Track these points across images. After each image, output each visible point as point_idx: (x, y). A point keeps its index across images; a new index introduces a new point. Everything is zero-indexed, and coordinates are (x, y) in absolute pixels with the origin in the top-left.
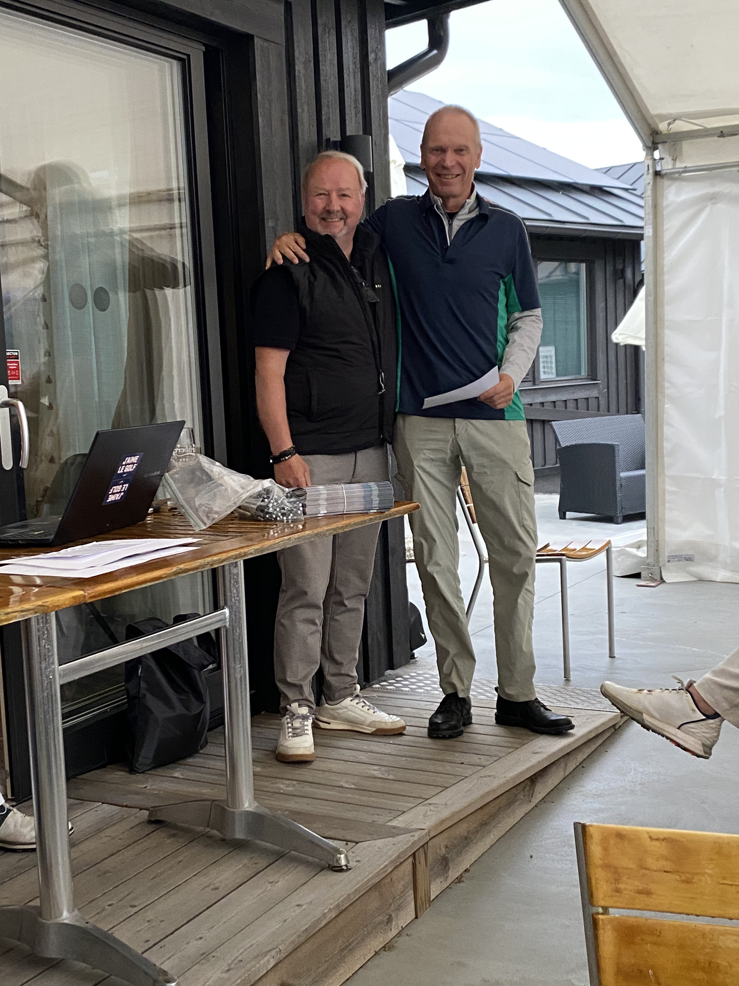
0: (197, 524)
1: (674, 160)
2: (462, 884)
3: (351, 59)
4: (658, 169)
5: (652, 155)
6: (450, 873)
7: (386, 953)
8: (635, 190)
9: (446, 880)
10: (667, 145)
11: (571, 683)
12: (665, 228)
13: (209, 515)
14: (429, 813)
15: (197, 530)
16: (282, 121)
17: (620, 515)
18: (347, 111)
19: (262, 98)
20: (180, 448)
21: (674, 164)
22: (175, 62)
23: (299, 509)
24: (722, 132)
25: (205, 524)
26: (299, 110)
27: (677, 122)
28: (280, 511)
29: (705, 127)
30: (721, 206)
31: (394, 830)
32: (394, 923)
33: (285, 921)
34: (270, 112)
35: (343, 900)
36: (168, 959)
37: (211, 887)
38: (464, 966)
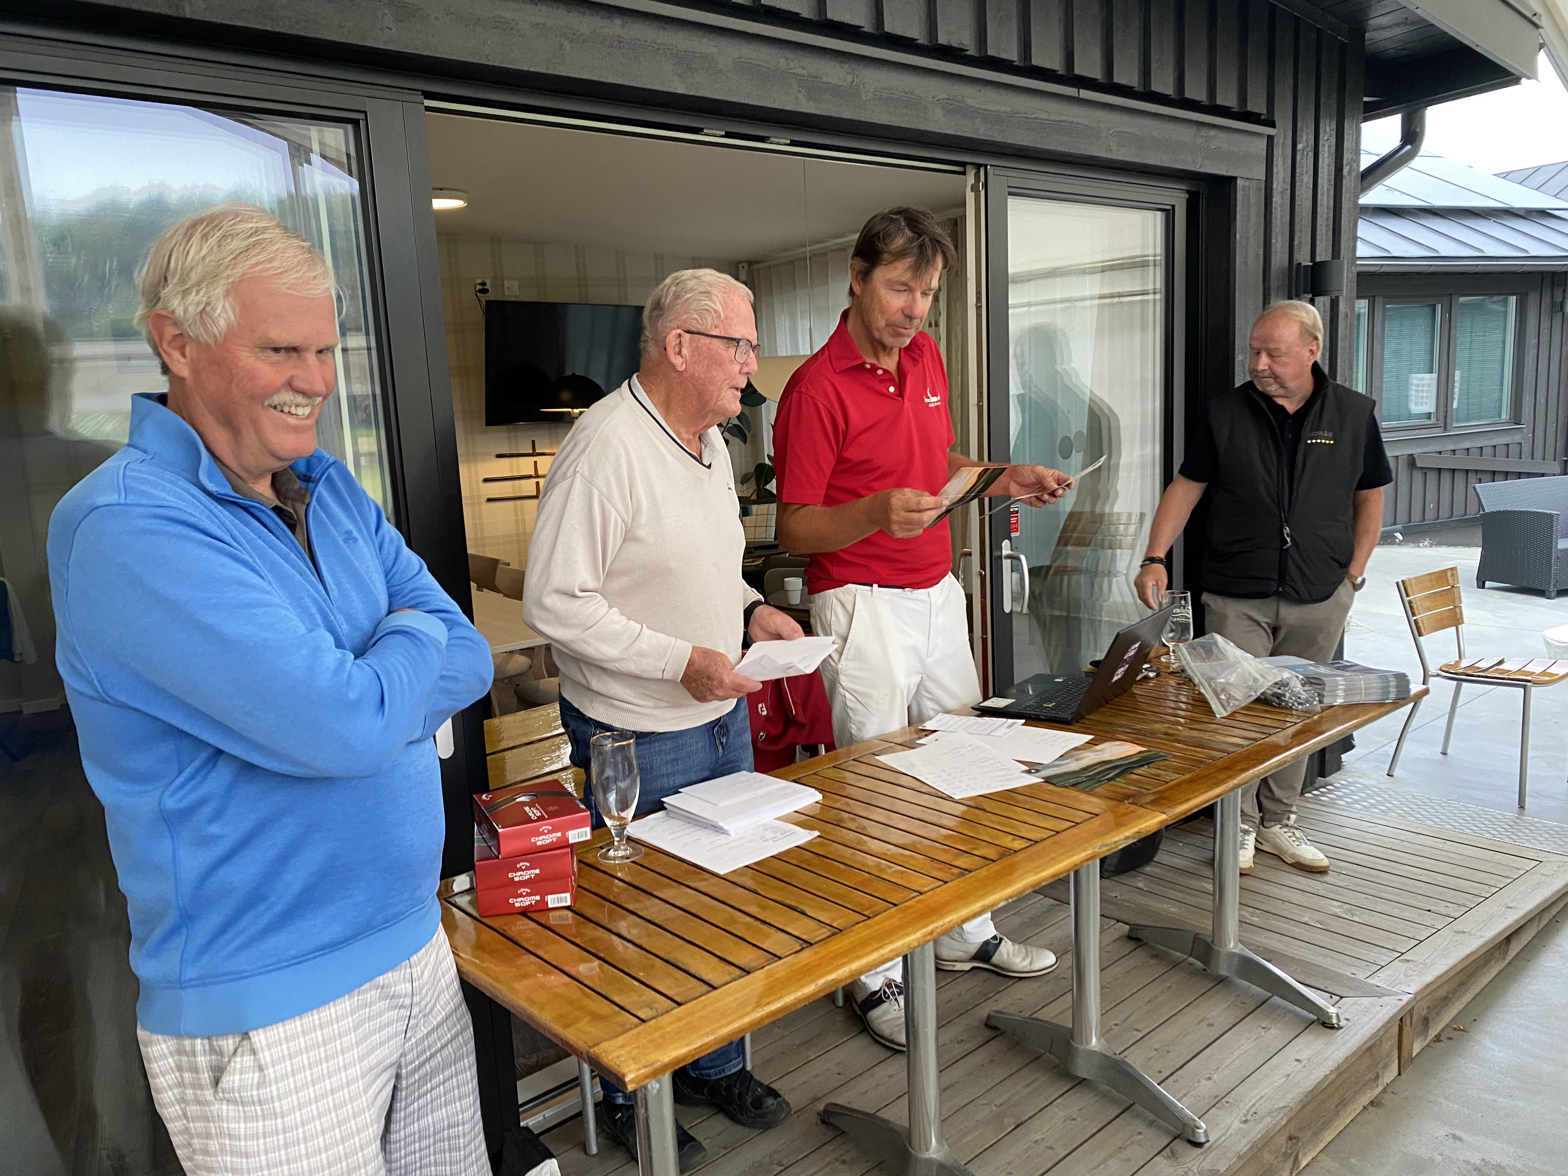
0: (1219, 711)
2: (1441, 1044)
6: (1430, 1031)
7: (1374, 1108)
9: (1425, 1039)
11: (1527, 811)
13: (1231, 701)
14: (1410, 972)
16: (1257, 255)
17: (1553, 589)
18: (1318, 232)
19: (1241, 237)
22: (1159, 215)
23: (1315, 700)
25: (1226, 710)
26: (1273, 241)
28: (1296, 701)
31: (1375, 990)
32: (1380, 1080)
33: (1288, 1075)
34: (1247, 250)
35: (1342, 1063)
36: (1185, 1095)
37: (1207, 1022)
38: (1460, 1139)
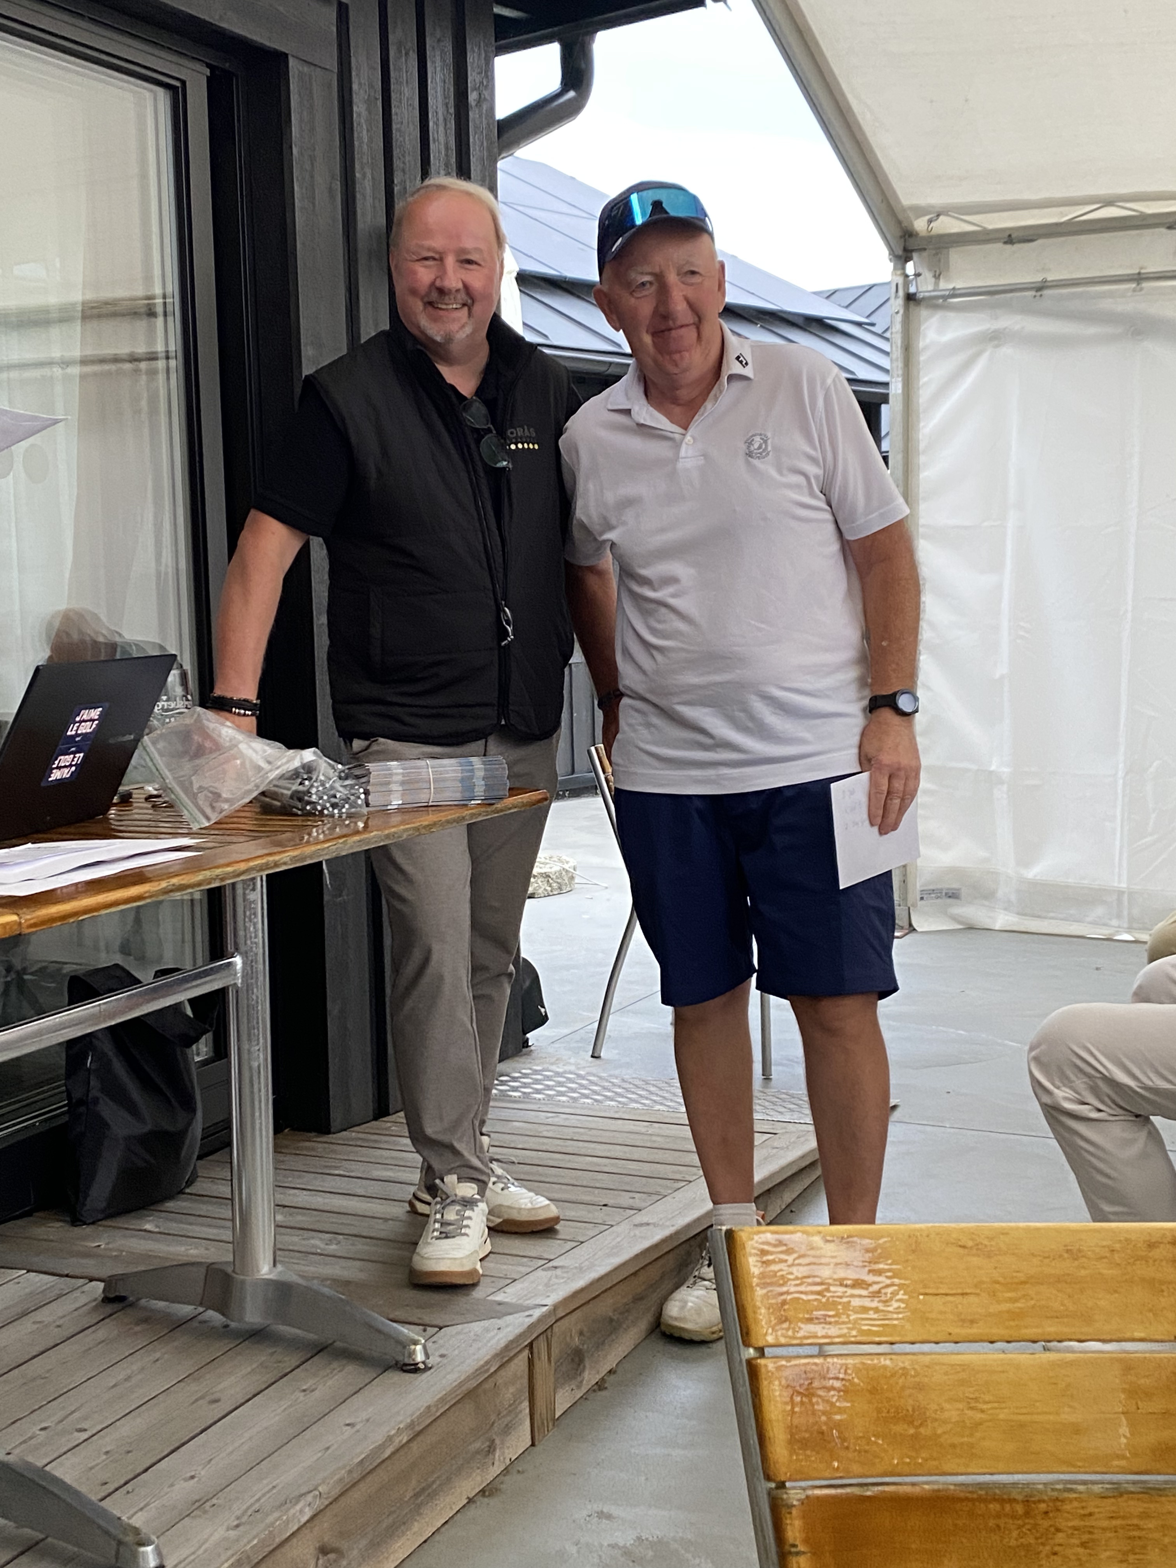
0: (195, 818)
1: (937, 277)
2: (604, 1393)
3: (440, 99)
4: (912, 290)
5: (904, 268)
6: (586, 1374)
7: (486, 1500)
8: (873, 325)
9: (579, 1387)
10: (925, 254)
11: (773, 1083)
12: (921, 383)
13: (214, 804)
14: (554, 1280)
15: (195, 827)
16: (331, 192)
19: (301, 154)
20: (167, 700)
21: (936, 284)
22: (160, 91)
23: (359, 798)
24: (1010, 236)
25: (208, 819)
26: (357, 175)
27: (941, 218)
28: (328, 801)
29: (985, 228)
30: (1007, 350)
31: (498, 1308)
32: (497, 1454)
33: (328, 1448)
34: (312, 177)
35: (420, 1416)
36: (141, 1509)
37: (208, 1398)
38: (609, 1517)
